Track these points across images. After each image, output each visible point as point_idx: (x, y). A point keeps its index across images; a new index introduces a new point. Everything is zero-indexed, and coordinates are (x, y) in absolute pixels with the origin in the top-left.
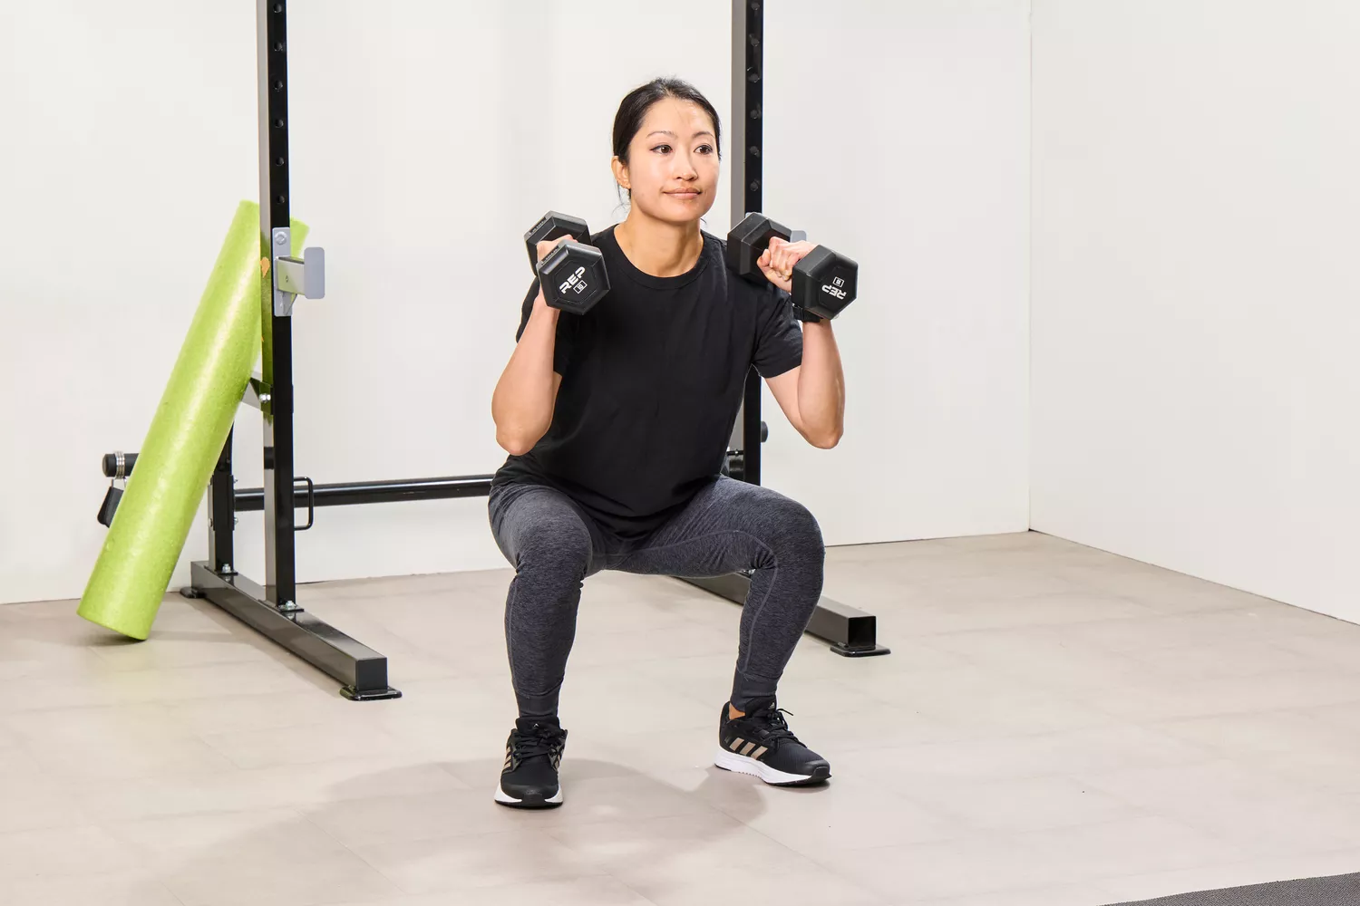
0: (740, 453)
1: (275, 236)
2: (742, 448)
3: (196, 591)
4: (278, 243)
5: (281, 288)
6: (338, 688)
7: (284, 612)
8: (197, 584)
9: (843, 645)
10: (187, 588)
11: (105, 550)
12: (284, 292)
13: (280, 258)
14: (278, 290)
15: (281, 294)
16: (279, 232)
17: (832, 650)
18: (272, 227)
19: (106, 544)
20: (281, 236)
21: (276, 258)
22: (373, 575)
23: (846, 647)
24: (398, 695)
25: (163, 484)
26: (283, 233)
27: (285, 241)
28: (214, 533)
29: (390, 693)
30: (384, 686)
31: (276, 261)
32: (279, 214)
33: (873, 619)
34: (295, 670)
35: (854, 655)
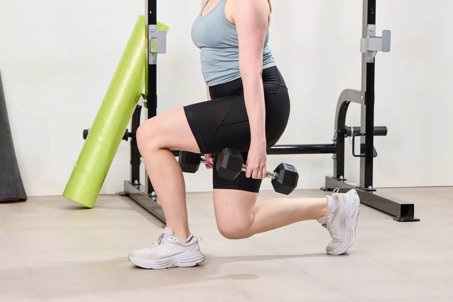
0: (364, 134)
1: (150, 28)
3: (125, 193)
4: (151, 31)
5: (152, 51)
7: (151, 197)
8: (126, 191)
9: (398, 217)
10: (122, 192)
11: (75, 168)
12: (153, 53)
13: (152, 38)
14: (151, 52)
15: (152, 54)
16: (152, 27)
17: (394, 219)
18: (148, 25)
19: (75, 166)
20: (153, 29)
21: (150, 38)
23: (400, 217)
25: (101, 139)
26: (153, 27)
27: (154, 31)
28: (131, 166)
31: (150, 40)
32: (152, 19)
33: (413, 205)
34: (149, 219)
35: (403, 221)
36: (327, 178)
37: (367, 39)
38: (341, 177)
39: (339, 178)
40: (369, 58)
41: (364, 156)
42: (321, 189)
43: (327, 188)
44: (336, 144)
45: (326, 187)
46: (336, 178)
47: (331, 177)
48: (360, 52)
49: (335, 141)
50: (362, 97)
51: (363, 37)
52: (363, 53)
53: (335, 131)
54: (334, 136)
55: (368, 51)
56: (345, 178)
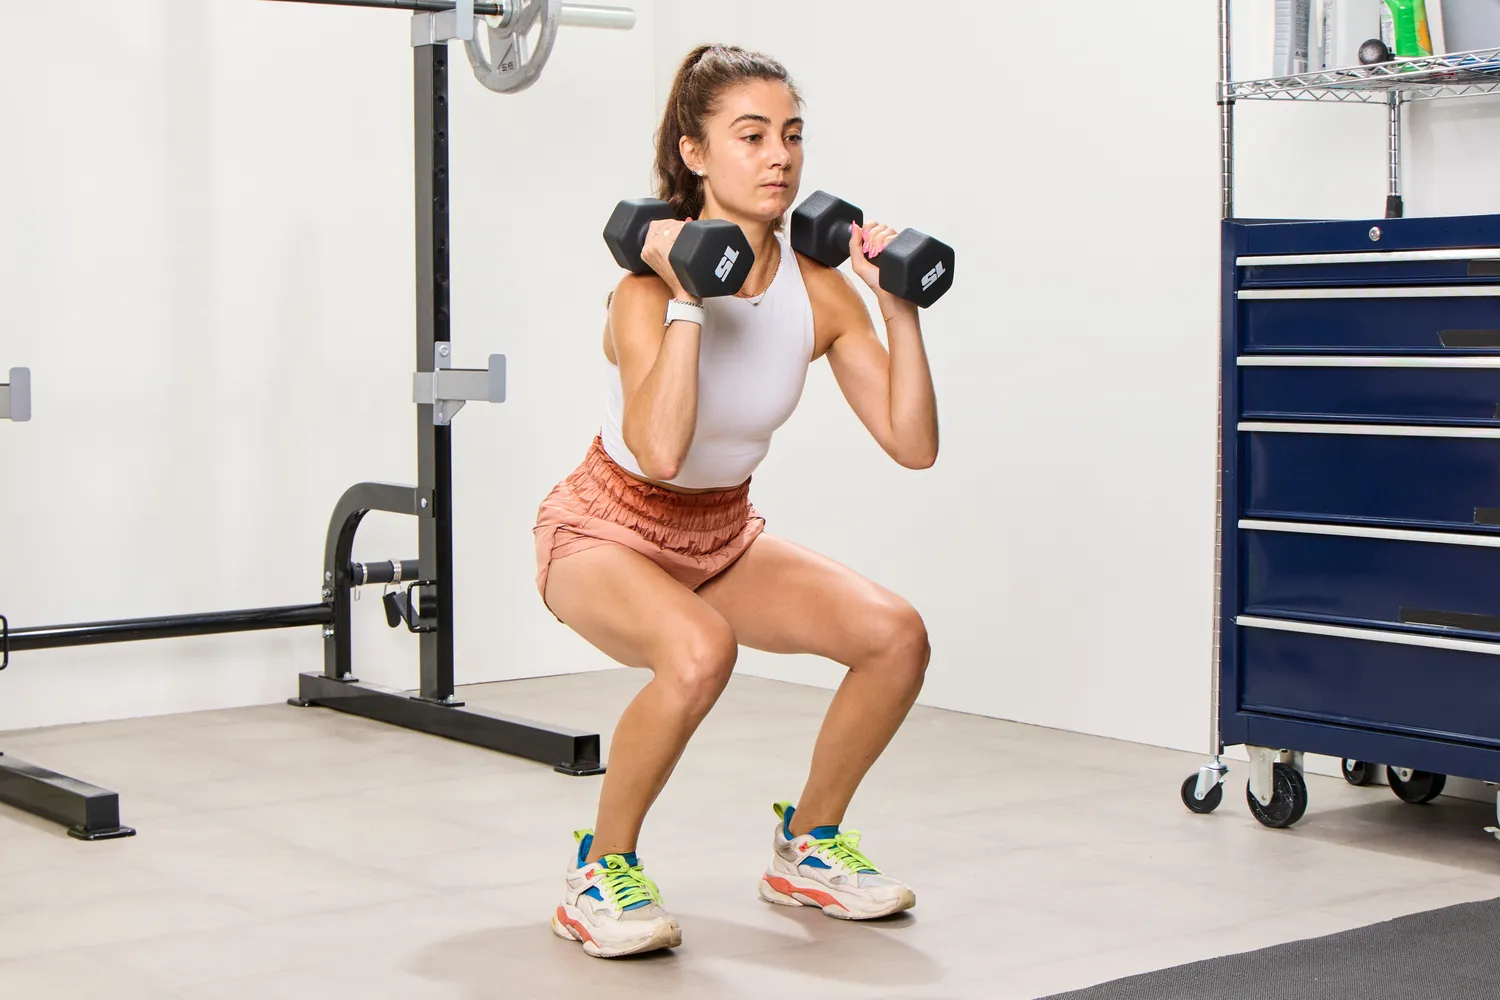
0: (432, 583)
2: (434, 578)
6: (65, 830)
9: (568, 764)
17: (556, 770)
22: (45, 724)
23: (573, 766)
24: (133, 833)
29: (121, 831)
30: (115, 824)
33: (597, 737)
35: (582, 774)
36: (303, 678)
37: (434, 374)
38: (347, 676)
39: (342, 676)
40: (441, 415)
41: (432, 630)
42: (291, 702)
43: (306, 700)
44: (333, 603)
45: (300, 698)
46: (334, 677)
47: (316, 676)
48: (414, 401)
49: (331, 596)
50: (424, 502)
51: (420, 369)
52: (420, 406)
53: (328, 574)
54: (324, 588)
55: (439, 400)
56: (355, 677)
